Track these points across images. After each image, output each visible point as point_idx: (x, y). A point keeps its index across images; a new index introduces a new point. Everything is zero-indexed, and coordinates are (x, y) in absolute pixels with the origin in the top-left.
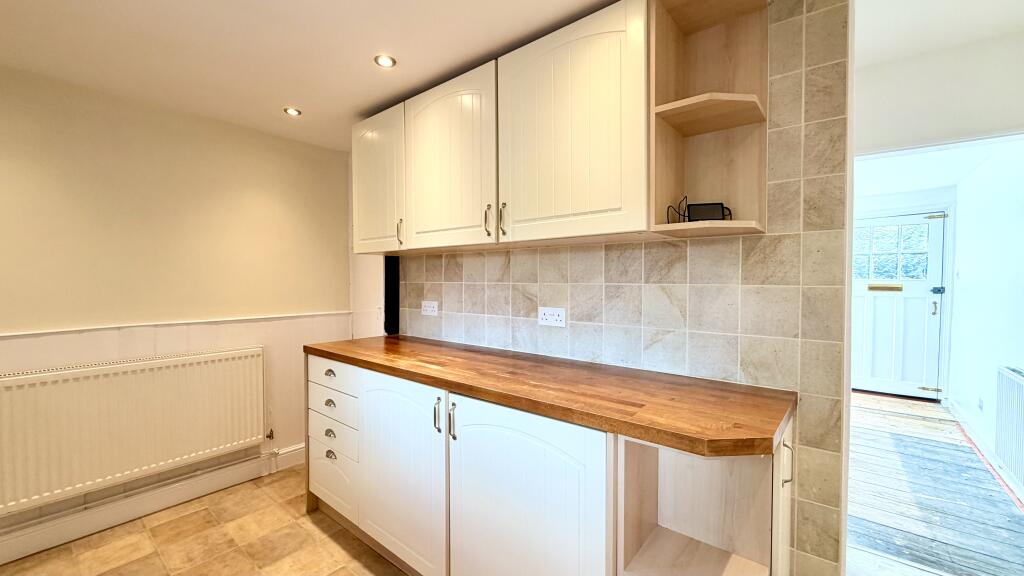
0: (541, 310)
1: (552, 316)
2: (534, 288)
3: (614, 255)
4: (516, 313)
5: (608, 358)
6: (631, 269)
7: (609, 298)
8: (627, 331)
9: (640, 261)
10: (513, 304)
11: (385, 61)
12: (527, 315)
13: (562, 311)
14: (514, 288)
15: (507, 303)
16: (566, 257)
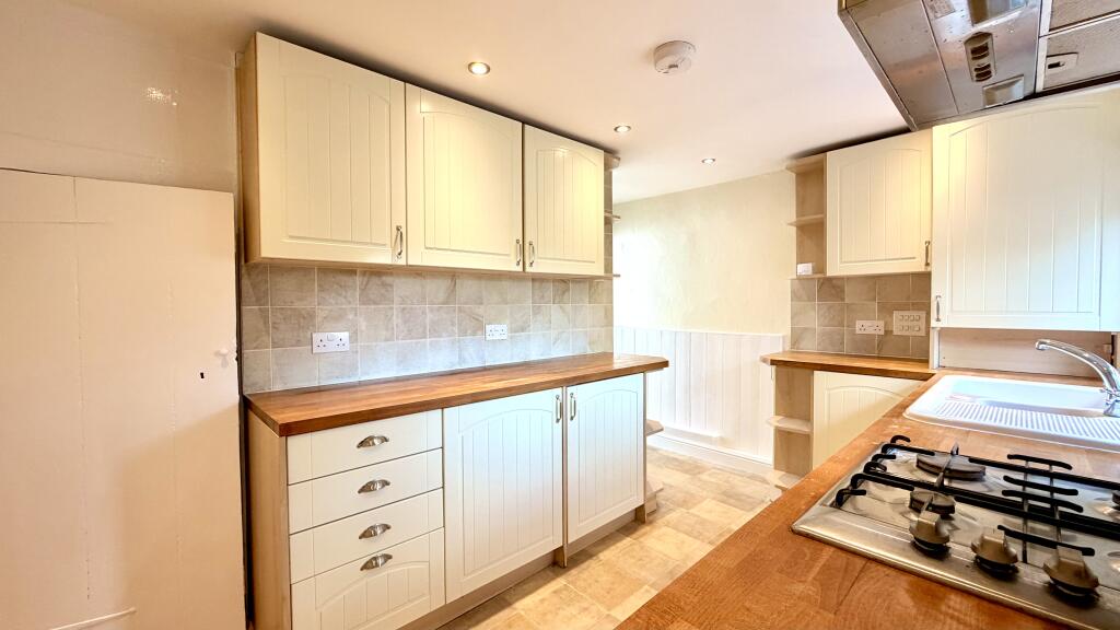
0: (488, 327)
1: (497, 331)
2: (480, 310)
3: (537, 284)
4: (463, 333)
5: (534, 356)
6: (546, 295)
7: (535, 314)
8: (544, 335)
9: (550, 290)
10: (460, 325)
11: (479, 69)
12: (474, 333)
13: (505, 327)
14: (460, 310)
15: (453, 325)
16: (506, 284)
